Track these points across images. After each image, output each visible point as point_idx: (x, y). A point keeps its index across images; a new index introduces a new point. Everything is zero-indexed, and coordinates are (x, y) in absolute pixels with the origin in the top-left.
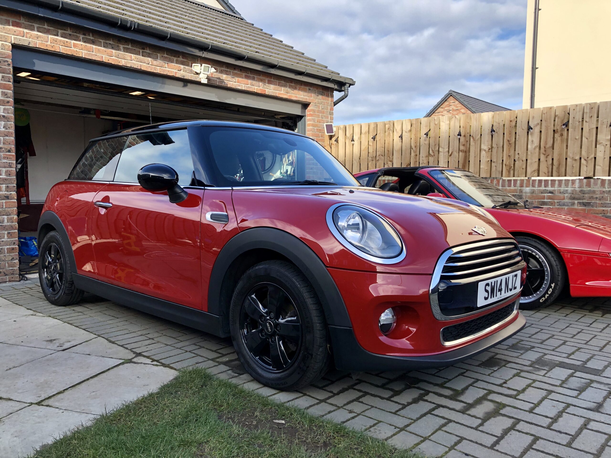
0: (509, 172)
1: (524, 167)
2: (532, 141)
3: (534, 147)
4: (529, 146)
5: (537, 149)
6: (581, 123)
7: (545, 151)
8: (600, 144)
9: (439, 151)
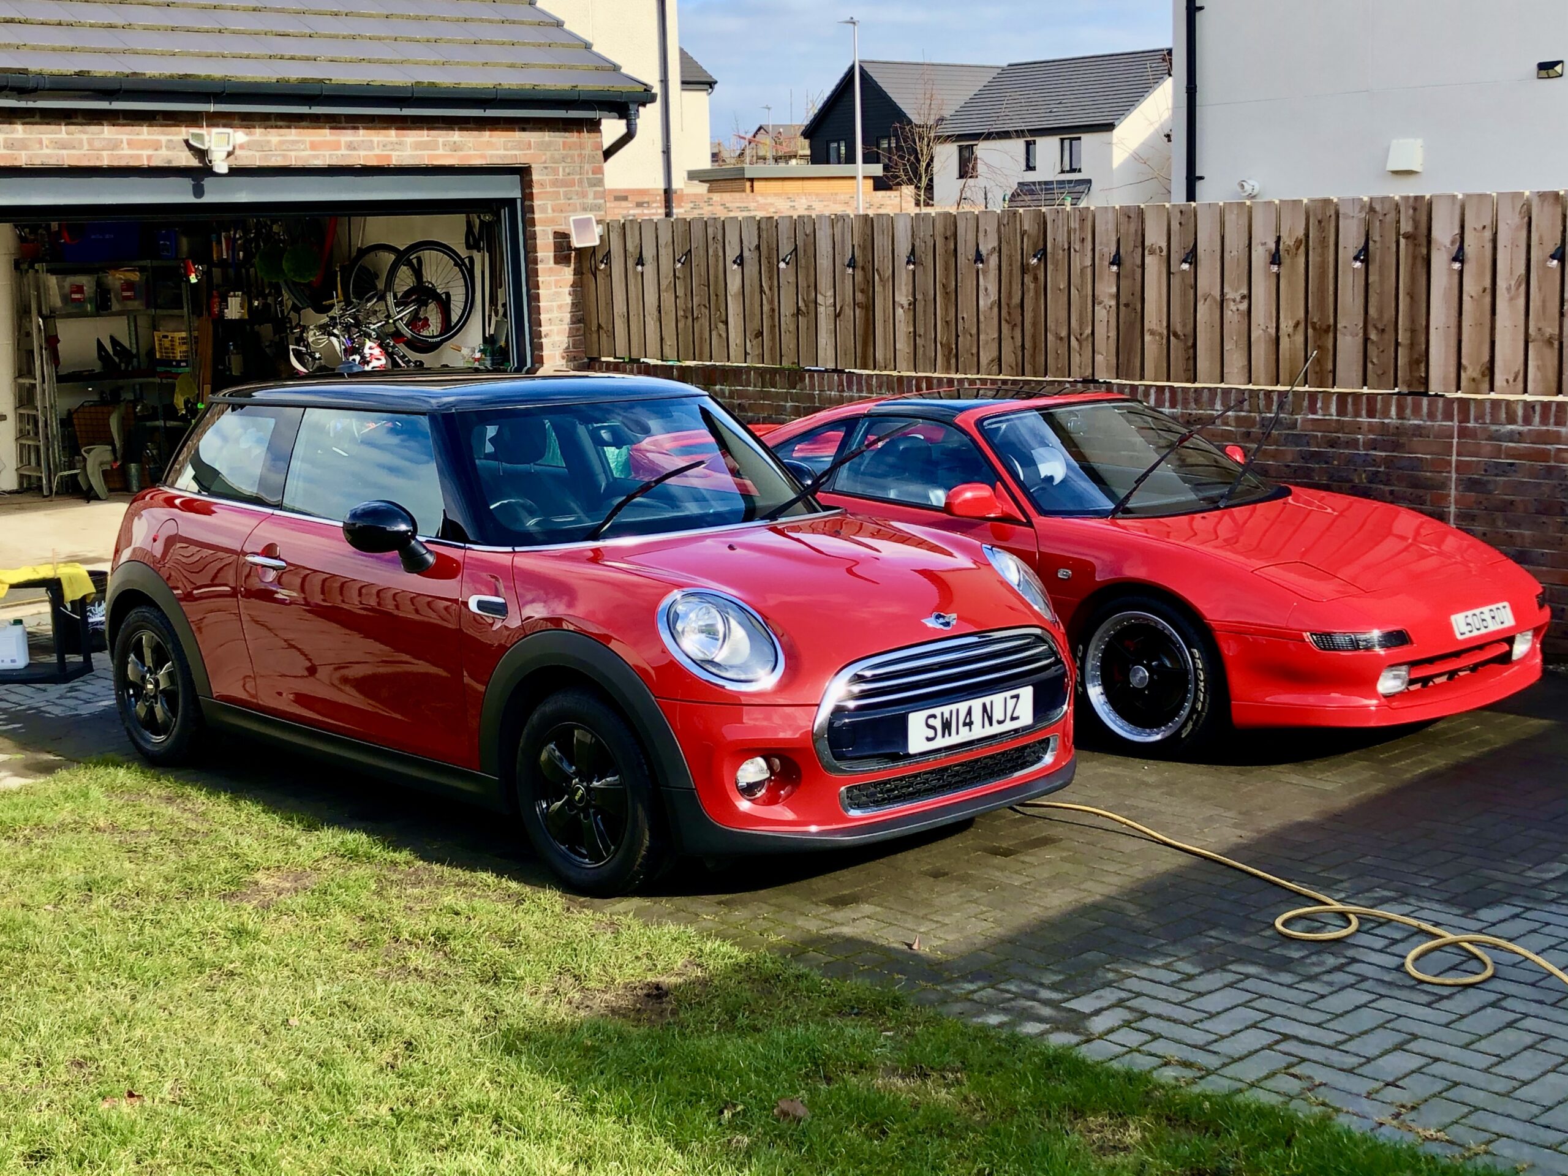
0: (948, 361)
1: (974, 351)
2: (986, 290)
3: (989, 302)
4: (981, 302)
5: (996, 310)
6: (1066, 252)
7: (1009, 313)
8: (1100, 303)
9: (816, 302)
